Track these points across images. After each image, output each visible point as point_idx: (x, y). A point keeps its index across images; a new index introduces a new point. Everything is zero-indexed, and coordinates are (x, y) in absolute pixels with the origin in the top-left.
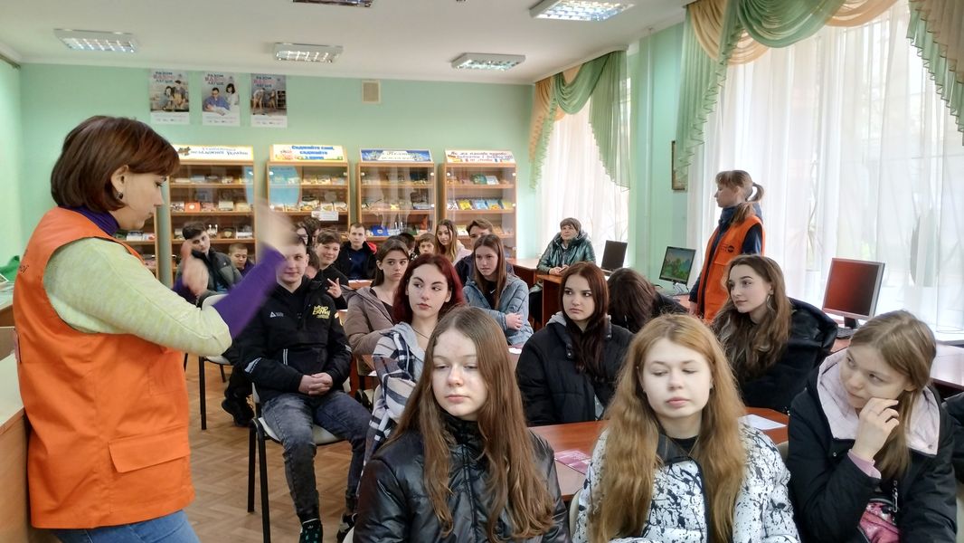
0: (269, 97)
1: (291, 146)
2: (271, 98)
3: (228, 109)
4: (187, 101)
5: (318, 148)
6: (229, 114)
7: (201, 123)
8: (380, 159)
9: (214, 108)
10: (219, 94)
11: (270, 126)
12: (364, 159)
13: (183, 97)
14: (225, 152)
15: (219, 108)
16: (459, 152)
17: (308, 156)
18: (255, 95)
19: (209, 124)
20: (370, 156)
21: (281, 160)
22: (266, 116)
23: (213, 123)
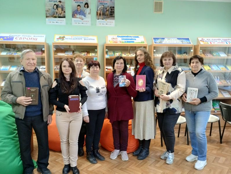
0: (106, 10)
1: (117, 36)
2: (107, 11)
3: (85, 16)
4: (64, 12)
5: (131, 37)
6: (85, 19)
7: (71, 24)
8: (164, 43)
9: (78, 16)
10: (81, 8)
11: (107, 25)
12: (155, 43)
13: (62, 10)
14: (83, 39)
15: (80, 16)
16: (205, 39)
17: (126, 41)
18: (99, 9)
19: (76, 24)
20: (158, 41)
21: (112, 43)
22: (104, 20)
23: (77, 24)
